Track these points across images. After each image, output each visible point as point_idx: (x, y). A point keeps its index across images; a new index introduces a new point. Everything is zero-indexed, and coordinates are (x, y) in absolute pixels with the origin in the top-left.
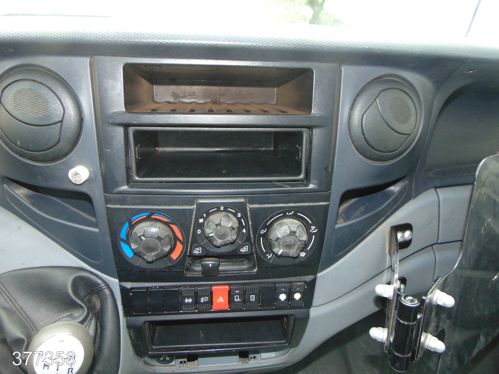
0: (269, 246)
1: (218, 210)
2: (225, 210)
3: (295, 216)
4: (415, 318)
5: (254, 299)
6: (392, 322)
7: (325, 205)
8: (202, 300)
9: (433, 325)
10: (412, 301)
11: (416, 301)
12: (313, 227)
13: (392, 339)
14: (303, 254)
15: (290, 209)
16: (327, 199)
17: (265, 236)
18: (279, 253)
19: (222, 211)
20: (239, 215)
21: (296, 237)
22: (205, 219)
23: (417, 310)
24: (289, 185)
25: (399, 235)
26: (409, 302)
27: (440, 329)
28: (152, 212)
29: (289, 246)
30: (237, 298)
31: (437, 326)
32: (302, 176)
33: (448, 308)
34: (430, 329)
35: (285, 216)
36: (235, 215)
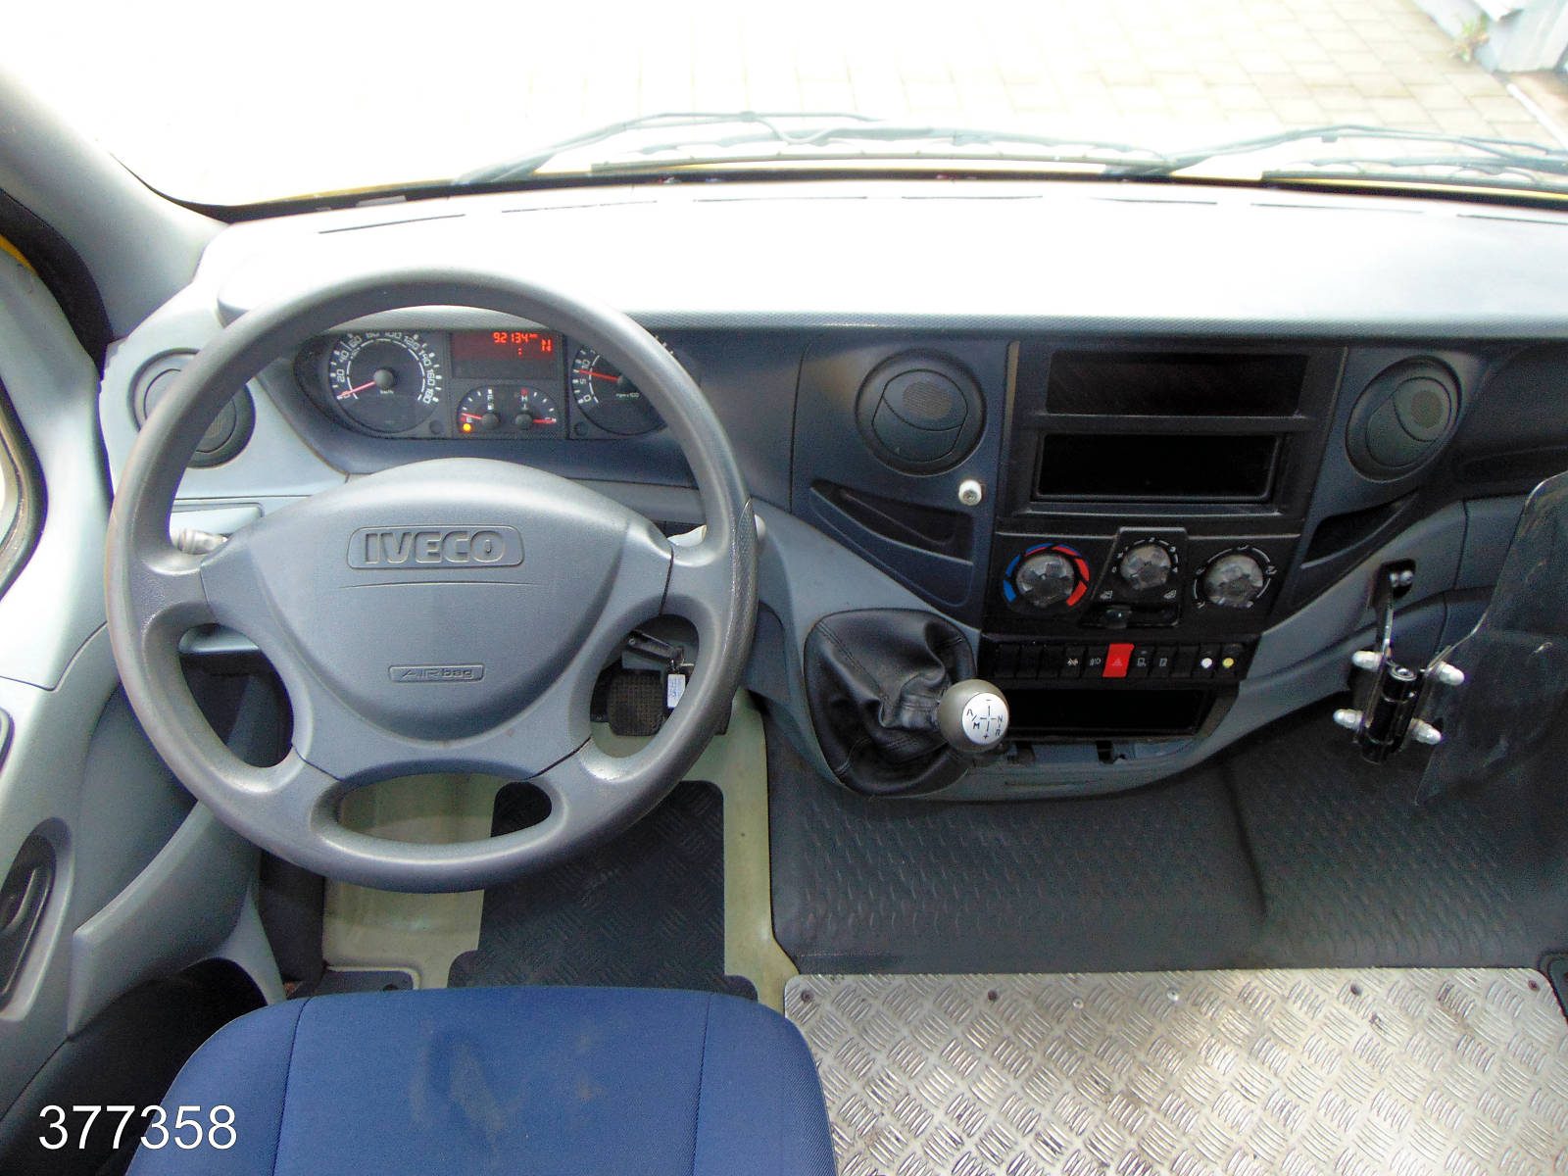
0: (1205, 592)
1: (1146, 544)
2: (1156, 544)
3: (1248, 553)
4: (1406, 697)
5: (1165, 664)
6: (1372, 703)
7: (1296, 539)
8: (1092, 662)
9: (1427, 709)
10: (1405, 674)
11: (1412, 675)
12: (1271, 568)
13: (1368, 726)
14: (1250, 604)
15: (1242, 543)
16: (1300, 529)
17: (1202, 579)
18: (1221, 602)
19: (1152, 544)
20: (1173, 549)
21: (1249, 581)
22: (1125, 553)
23: (1410, 686)
24: (1247, 509)
25: (1393, 577)
26: (1401, 674)
27: (1436, 717)
28: (1056, 542)
29: (1234, 593)
30: (1141, 661)
31: (1433, 713)
32: (1265, 495)
33: (1453, 687)
34: (1424, 713)
35: (1235, 553)
36: (1167, 549)
